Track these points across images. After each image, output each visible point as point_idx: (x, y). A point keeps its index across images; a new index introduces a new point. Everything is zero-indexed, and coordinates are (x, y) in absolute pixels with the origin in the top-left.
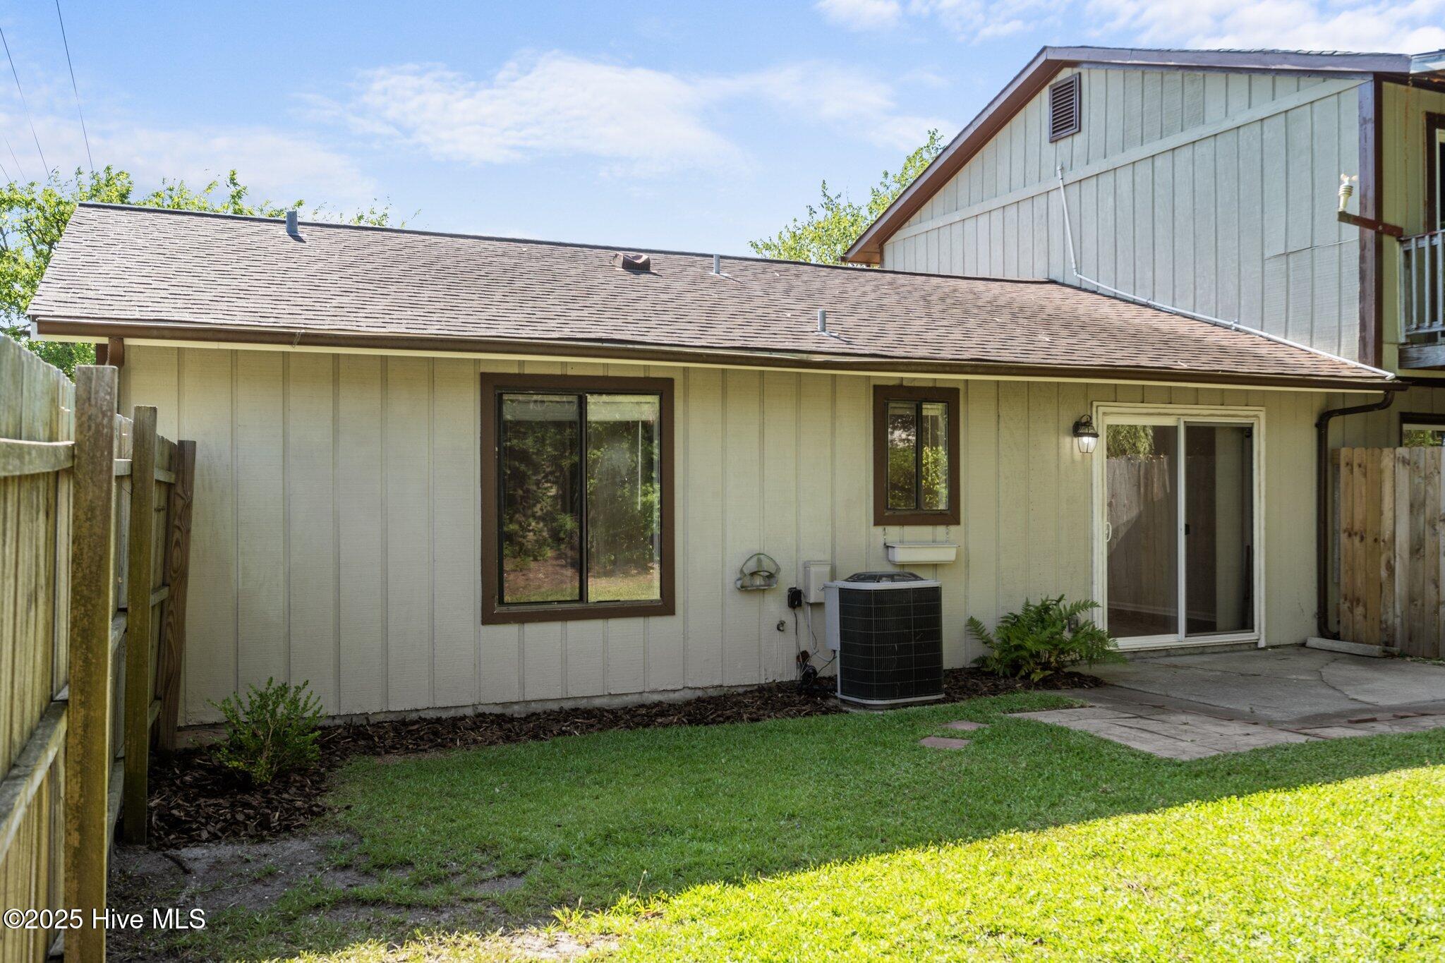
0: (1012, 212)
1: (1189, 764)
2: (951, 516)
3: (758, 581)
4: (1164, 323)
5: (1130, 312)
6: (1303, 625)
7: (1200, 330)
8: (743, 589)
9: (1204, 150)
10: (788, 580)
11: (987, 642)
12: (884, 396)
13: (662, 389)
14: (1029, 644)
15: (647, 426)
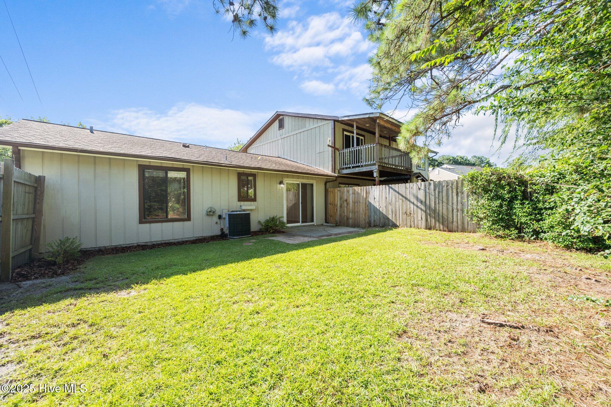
0: (271, 143)
1: (295, 245)
2: (254, 200)
3: (211, 213)
4: (298, 165)
5: (292, 163)
6: (323, 221)
7: (305, 166)
8: (207, 215)
9: (305, 133)
10: (218, 213)
11: (262, 225)
12: (240, 175)
13: (187, 171)
14: (269, 225)
15: (184, 179)
